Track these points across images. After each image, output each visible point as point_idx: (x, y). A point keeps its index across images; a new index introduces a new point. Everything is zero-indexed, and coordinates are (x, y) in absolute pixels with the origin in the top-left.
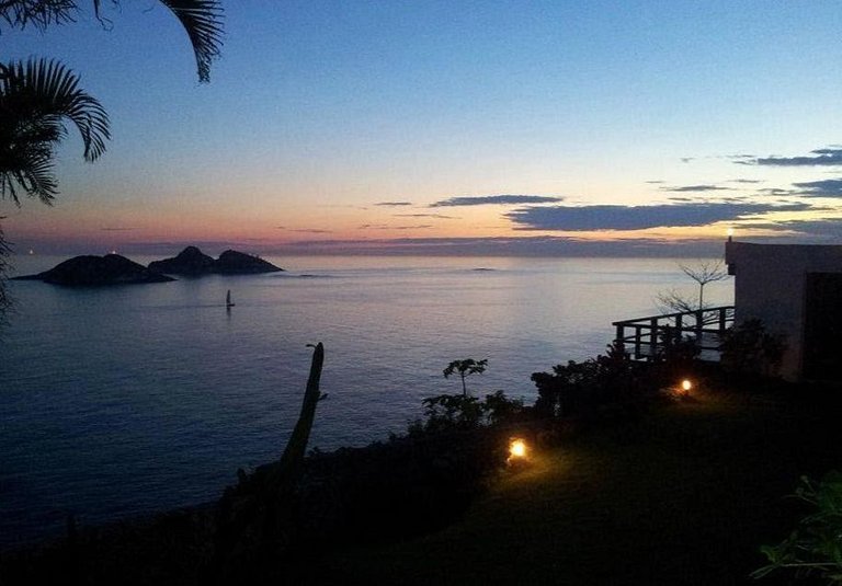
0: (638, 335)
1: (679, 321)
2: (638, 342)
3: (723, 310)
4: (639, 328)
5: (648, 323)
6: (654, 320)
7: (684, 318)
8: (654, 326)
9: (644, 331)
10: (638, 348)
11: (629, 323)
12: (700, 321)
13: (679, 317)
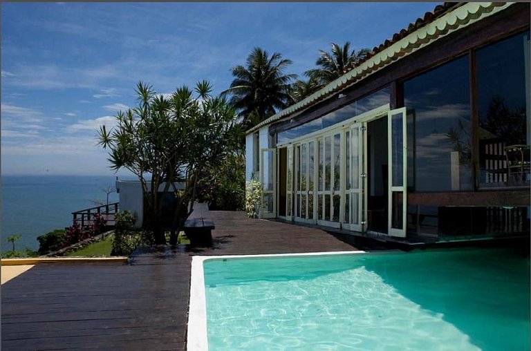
0: (83, 217)
1: (99, 211)
2: (83, 220)
3: (116, 204)
4: (83, 214)
5: (86, 212)
6: (89, 210)
7: (101, 209)
8: (89, 214)
9: (85, 215)
10: (83, 223)
11: (78, 213)
12: (107, 209)
13: (99, 208)
